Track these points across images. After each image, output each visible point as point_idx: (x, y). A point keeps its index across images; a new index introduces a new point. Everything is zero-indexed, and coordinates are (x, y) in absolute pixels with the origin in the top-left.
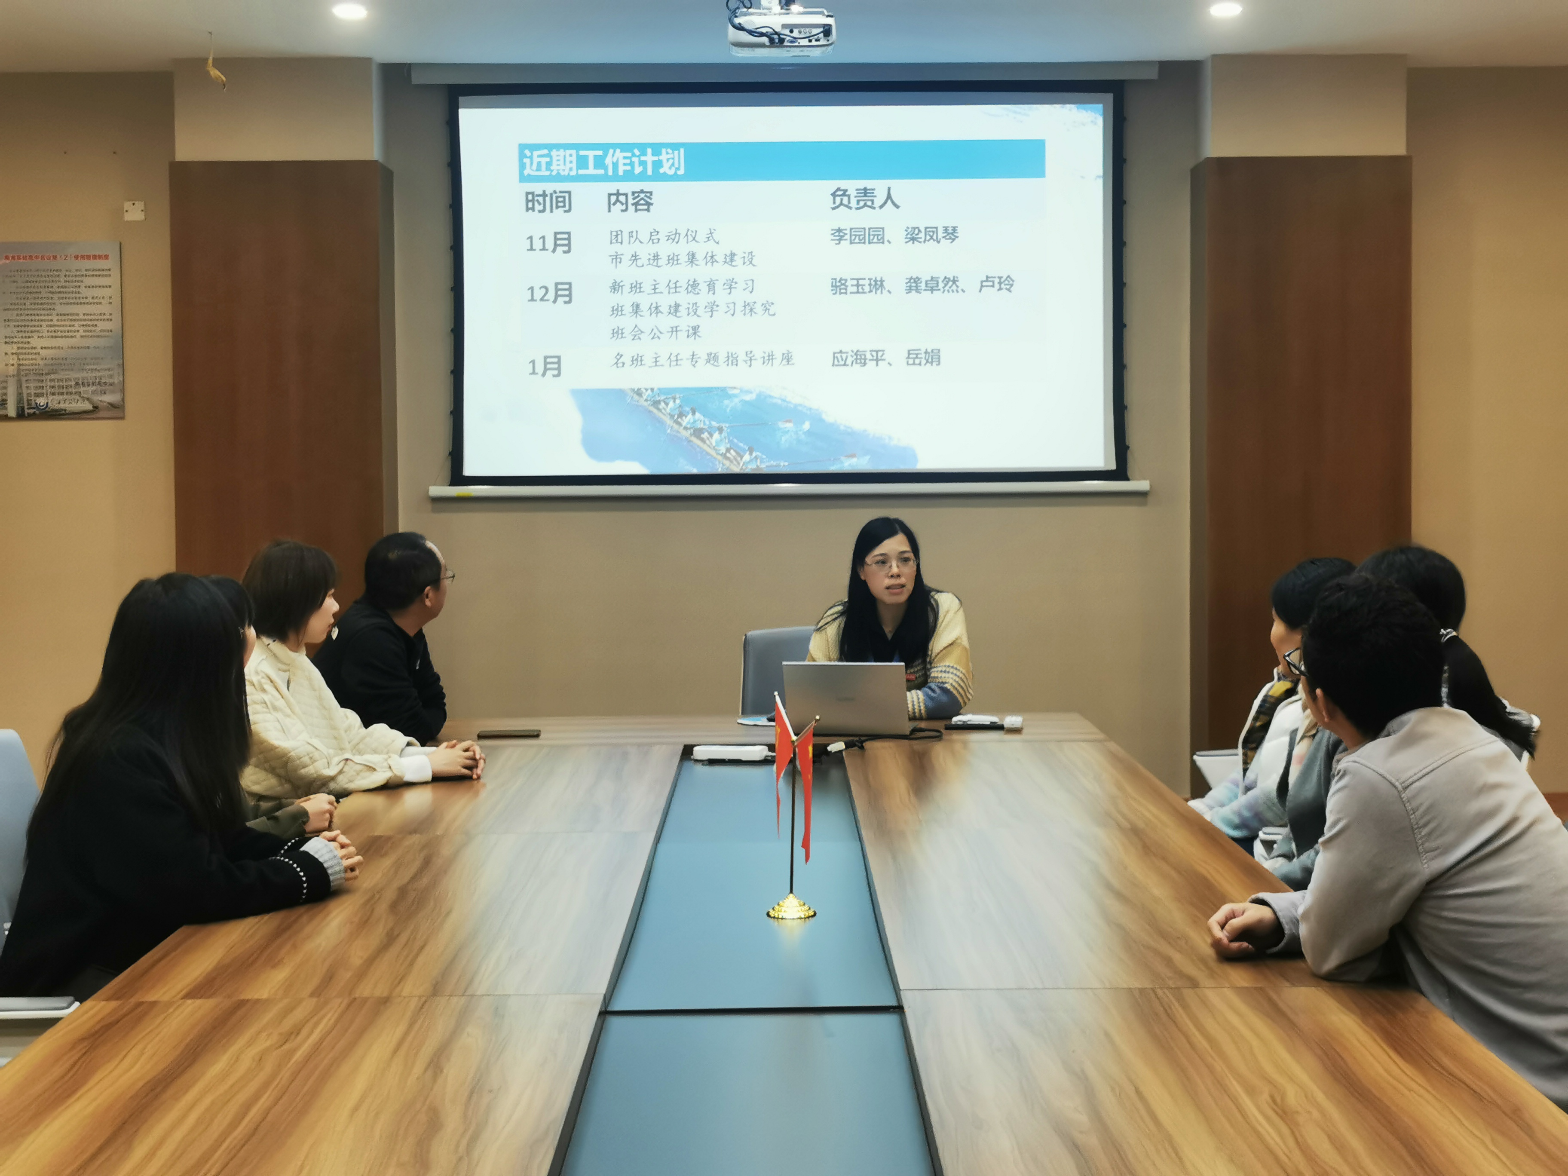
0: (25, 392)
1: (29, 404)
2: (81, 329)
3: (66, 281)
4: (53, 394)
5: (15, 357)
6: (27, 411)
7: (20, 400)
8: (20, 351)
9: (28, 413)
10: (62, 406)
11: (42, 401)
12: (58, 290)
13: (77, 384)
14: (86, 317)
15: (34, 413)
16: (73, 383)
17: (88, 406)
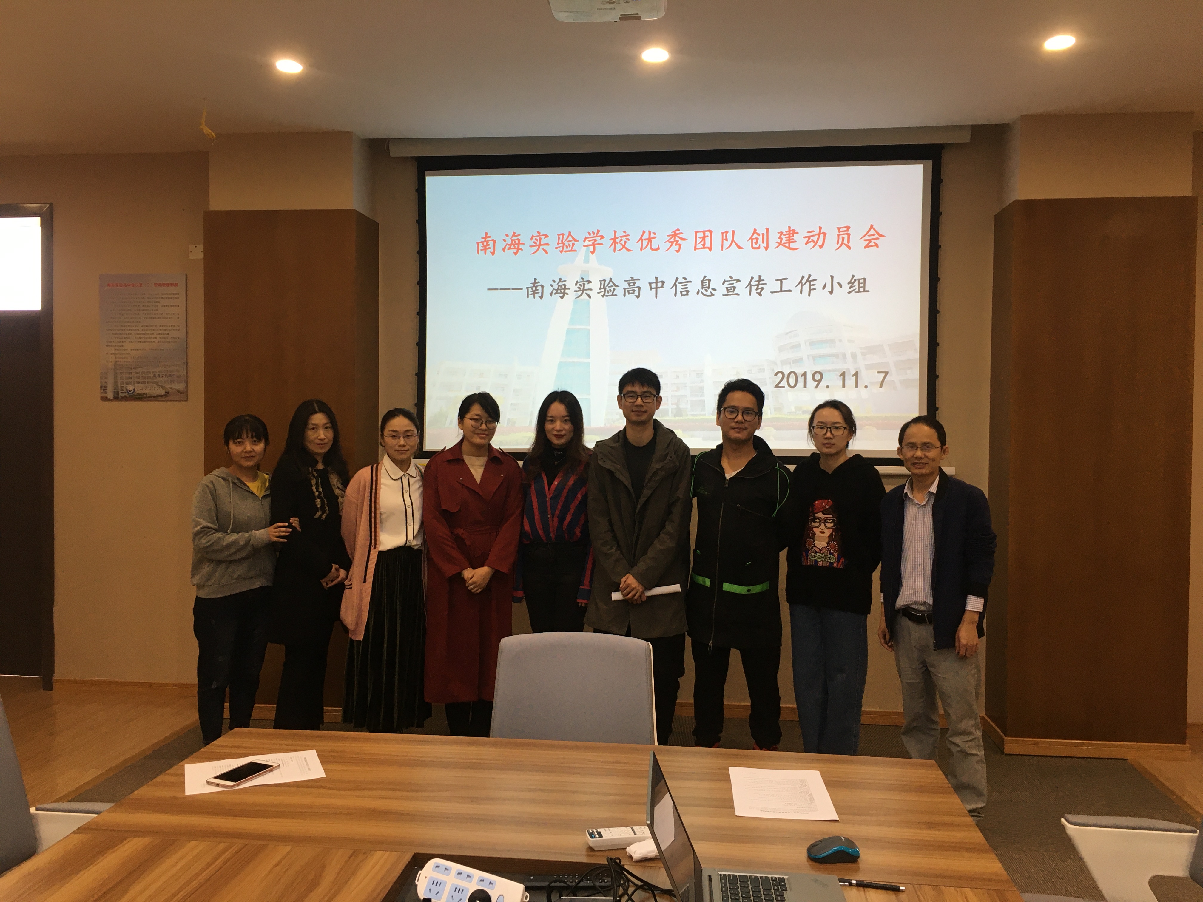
0: (119, 382)
1: (122, 390)
2: (159, 336)
3: (148, 302)
4: (139, 383)
5: (113, 356)
6: (120, 394)
7: (116, 387)
8: (117, 352)
9: (121, 396)
10: (145, 391)
11: (130, 388)
12: (143, 308)
13: (155, 376)
14: (161, 328)
15: (125, 396)
16: (152, 375)
17: (162, 392)
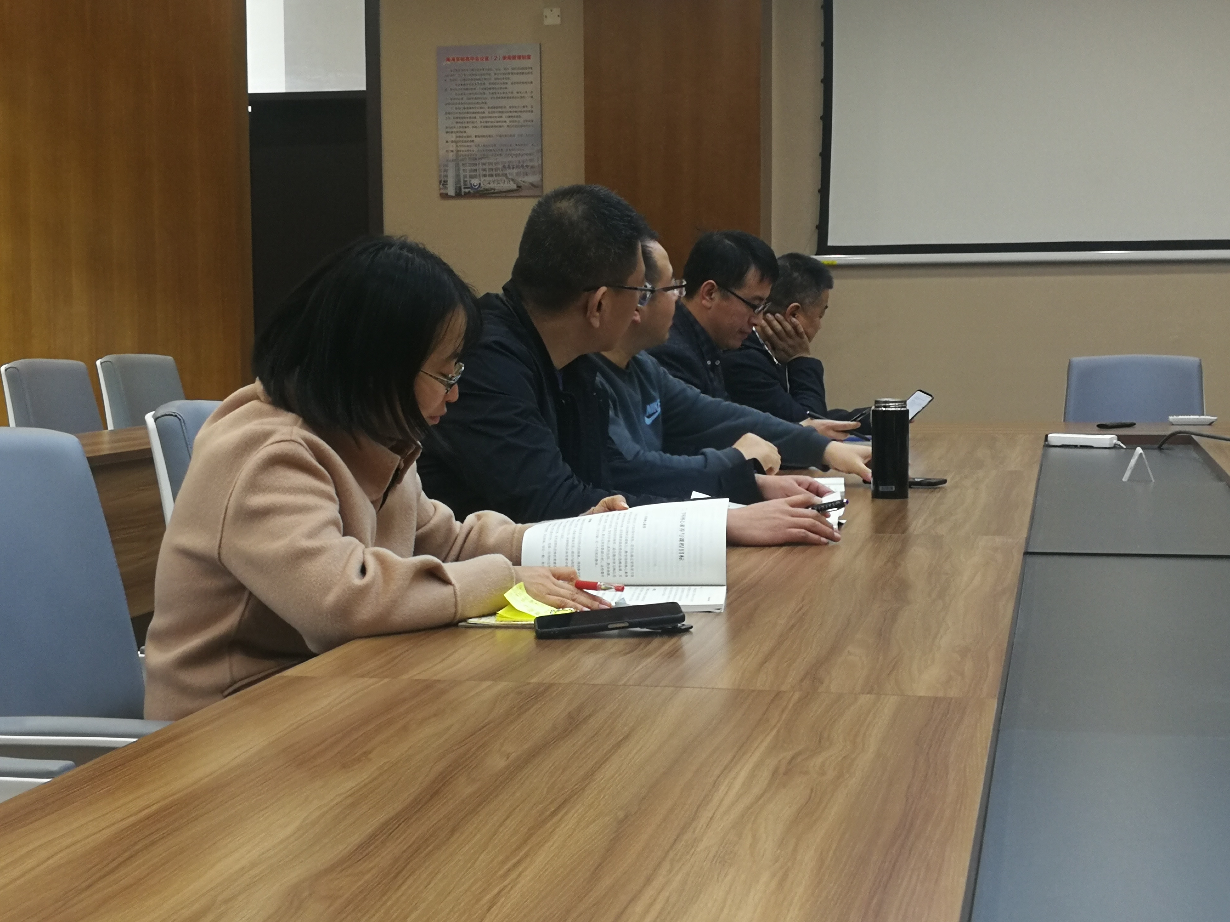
0: (462, 174)
1: (465, 185)
2: (508, 120)
3: (496, 79)
4: (485, 176)
5: (454, 144)
6: (463, 190)
7: (458, 182)
8: (458, 139)
9: (464, 193)
10: (492, 186)
11: (475, 182)
12: (489, 86)
13: (504, 167)
14: (511, 110)
15: (469, 193)
16: (500, 166)
17: (513, 186)
